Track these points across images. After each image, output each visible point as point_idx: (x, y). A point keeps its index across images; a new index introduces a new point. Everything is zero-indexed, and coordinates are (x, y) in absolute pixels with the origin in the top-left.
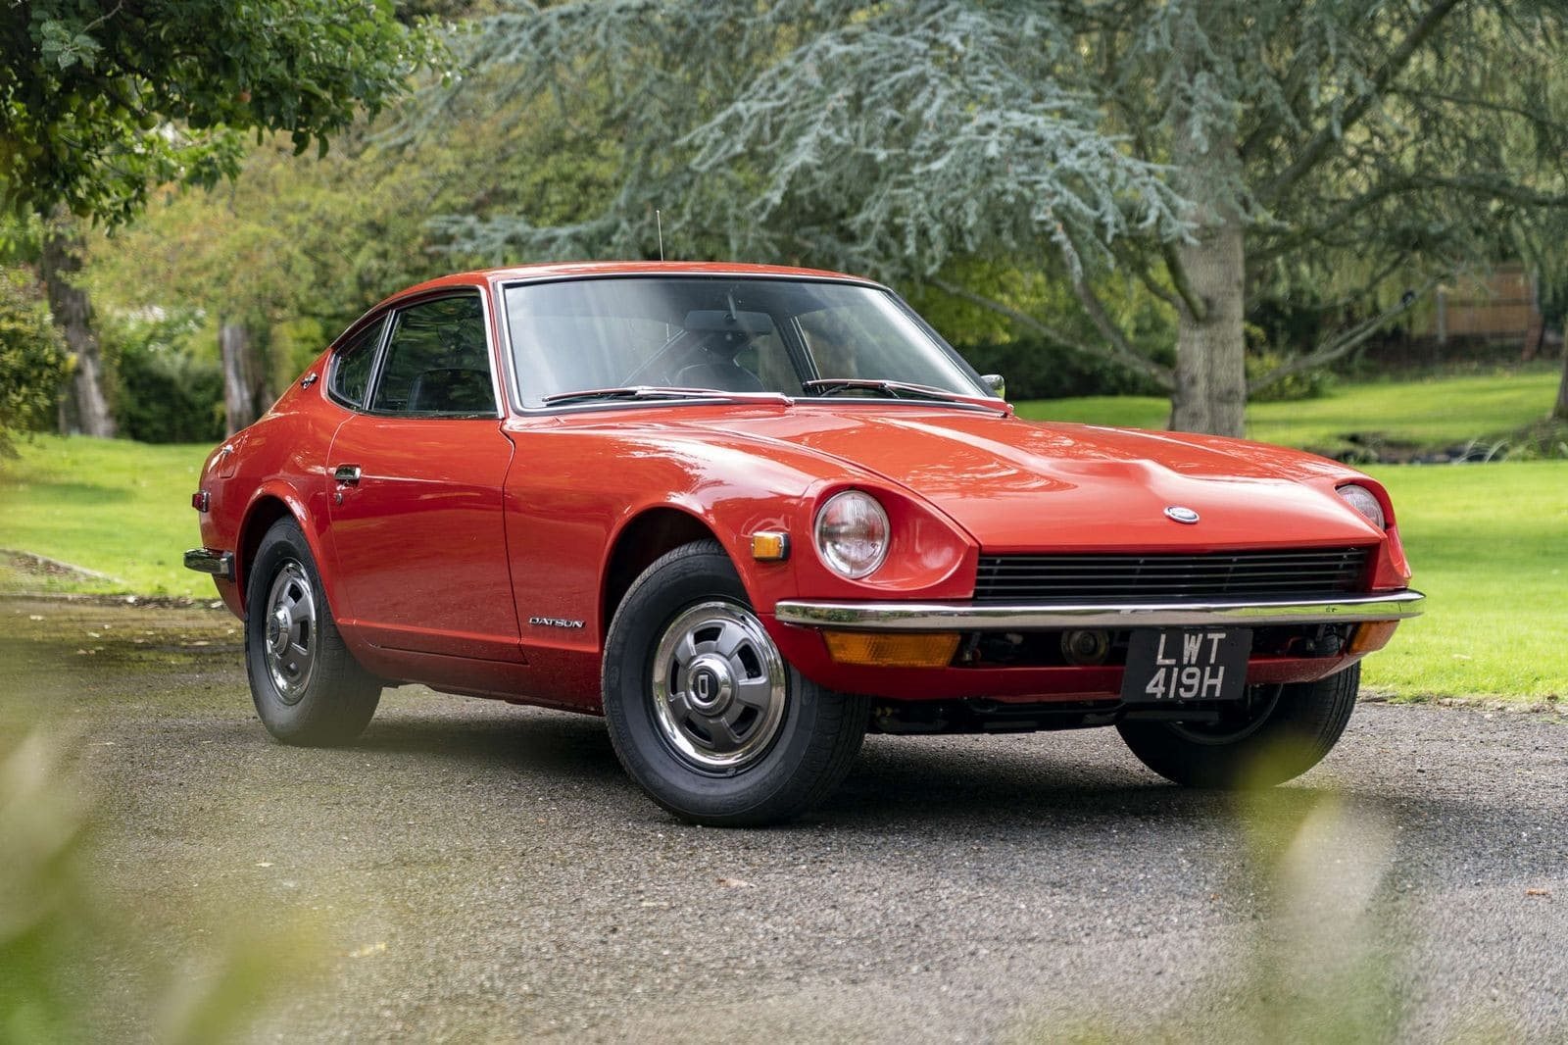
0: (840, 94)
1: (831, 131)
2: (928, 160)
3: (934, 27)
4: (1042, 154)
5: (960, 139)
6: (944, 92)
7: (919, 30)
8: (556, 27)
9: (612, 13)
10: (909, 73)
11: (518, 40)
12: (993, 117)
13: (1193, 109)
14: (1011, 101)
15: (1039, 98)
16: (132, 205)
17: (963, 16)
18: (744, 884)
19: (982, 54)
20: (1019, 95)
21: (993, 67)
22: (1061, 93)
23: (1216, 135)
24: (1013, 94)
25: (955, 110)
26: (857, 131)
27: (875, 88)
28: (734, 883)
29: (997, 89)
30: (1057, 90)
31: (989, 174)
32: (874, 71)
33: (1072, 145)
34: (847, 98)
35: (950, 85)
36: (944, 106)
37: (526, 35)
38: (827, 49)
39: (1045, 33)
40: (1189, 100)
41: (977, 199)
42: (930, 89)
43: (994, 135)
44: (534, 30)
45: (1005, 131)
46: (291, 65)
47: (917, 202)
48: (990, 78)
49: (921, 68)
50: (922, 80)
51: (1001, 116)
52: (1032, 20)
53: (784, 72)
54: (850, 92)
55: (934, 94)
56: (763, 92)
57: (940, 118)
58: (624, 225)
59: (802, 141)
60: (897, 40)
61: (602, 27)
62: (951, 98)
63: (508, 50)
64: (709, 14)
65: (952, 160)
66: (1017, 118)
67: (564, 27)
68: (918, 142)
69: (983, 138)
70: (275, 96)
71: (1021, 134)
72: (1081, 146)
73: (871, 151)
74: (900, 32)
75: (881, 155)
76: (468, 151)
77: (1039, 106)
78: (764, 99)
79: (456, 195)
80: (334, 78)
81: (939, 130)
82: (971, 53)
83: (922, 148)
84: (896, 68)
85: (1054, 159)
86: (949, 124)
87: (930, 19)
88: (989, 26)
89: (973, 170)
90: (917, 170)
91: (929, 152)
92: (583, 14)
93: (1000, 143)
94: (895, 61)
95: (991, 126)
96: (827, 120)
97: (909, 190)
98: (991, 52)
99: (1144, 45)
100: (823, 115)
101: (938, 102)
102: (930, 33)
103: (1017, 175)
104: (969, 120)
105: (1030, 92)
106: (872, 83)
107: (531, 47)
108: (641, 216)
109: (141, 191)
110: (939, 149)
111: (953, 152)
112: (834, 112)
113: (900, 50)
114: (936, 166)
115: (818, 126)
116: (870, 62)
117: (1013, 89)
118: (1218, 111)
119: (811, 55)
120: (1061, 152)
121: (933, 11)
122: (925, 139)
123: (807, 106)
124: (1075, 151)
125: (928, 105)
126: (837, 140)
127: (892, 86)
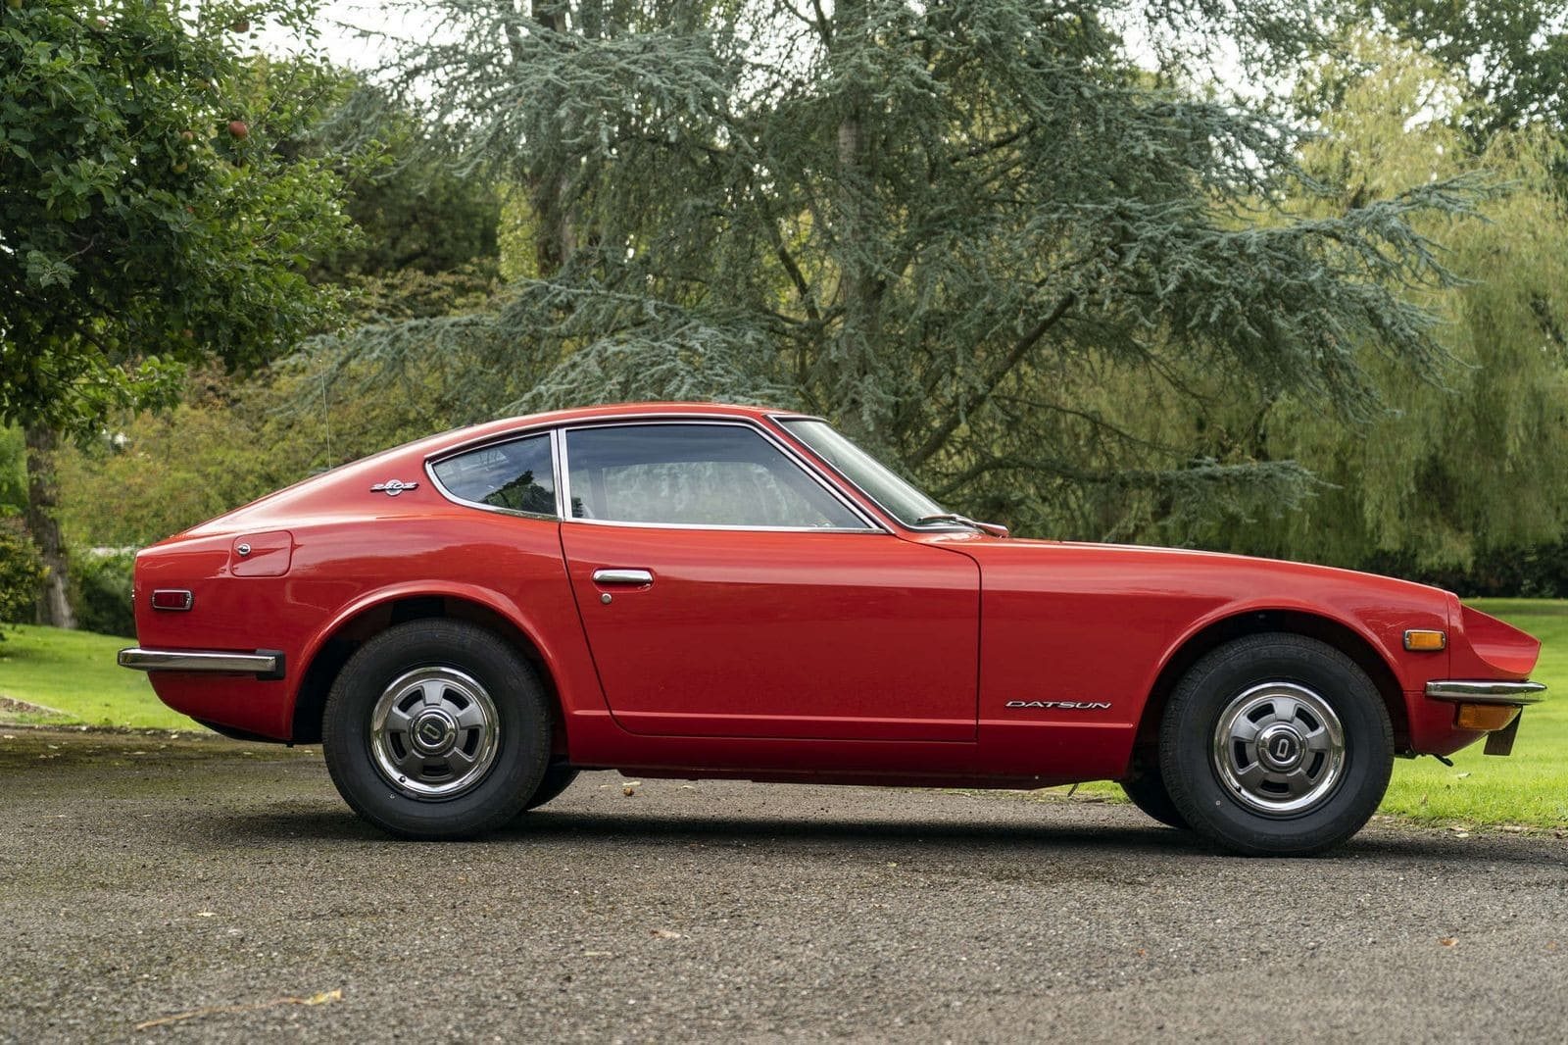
0: (614, 381)
3: (682, 335)
6: (689, 380)
7: (671, 338)
8: (407, 335)
9: (447, 327)
10: (665, 367)
11: (378, 344)
13: (863, 400)
15: (755, 388)
16: (96, 424)
17: (702, 329)
18: (678, 936)
19: (716, 355)
20: (742, 385)
21: (724, 365)
22: (770, 385)
23: (879, 420)
27: (640, 377)
28: (668, 935)
29: (726, 380)
30: (767, 383)
32: (639, 365)
34: (619, 383)
35: (693, 376)
37: (385, 340)
38: (605, 349)
39: (760, 343)
40: (860, 393)
42: (679, 378)
44: (391, 337)
46: (226, 303)
48: (722, 372)
49: (673, 364)
50: (673, 373)
52: (750, 334)
53: (573, 365)
54: (622, 379)
55: (682, 382)
56: (558, 379)
60: (655, 344)
61: (439, 337)
62: (693, 385)
63: (372, 350)
64: (515, 330)
67: (412, 335)
70: (213, 325)
74: (656, 339)
76: (340, 426)
78: (561, 383)
80: (260, 314)
82: (708, 354)
84: (655, 364)
87: (679, 331)
88: (721, 336)
92: (426, 327)
94: (654, 359)
96: (605, 398)
98: (722, 355)
99: (829, 354)
100: (602, 395)
101: (685, 388)
102: (679, 340)
105: (749, 383)
106: (637, 374)
107: (388, 349)
109: (103, 413)
112: (610, 392)
113: (657, 351)
116: (637, 359)
117: (738, 380)
118: (880, 402)
119: (593, 353)
121: (681, 326)
123: (590, 389)
125: (678, 389)
127: (652, 376)
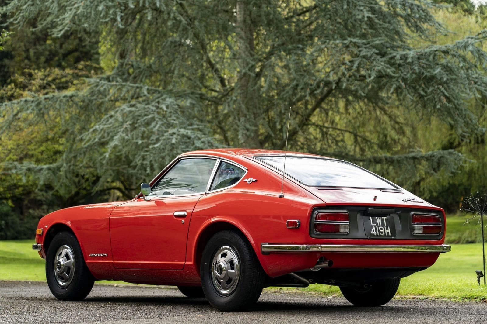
0: (128, 123)
1: (124, 135)
2: (155, 144)
3: (158, 102)
4: (189, 142)
5: (164, 138)
6: (160, 123)
7: (154, 103)
8: (43, 102)
9: (62, 98)
10: (150, 117)
11: (31, 106)
12: (175, 130)
13: (239, 129)
14: (181, 126)
15: (191, 125)
17: (167, 99)
19: (173, 111)
20: (184, 124)
21: (177, 115)
22: (198, 123)
23: (246, 137)
24: (182, 123)
25: (164, 128)
26: (133, 135)
27: (139, 121)
29: (177, 122)
31: (173, 148)
32: (139, 116)
33: (199, 139)
34: (130, 125)
35: (162, 121)
36: (160, 127)
37: (34, 104)
38: (124, 109)
39: (193, 105)
40: (238, 126)
41: (169, 156)
42: (155, 122)
43: (175, 136)
44: (36, 103)
45: (178, 135)
47: (151, 157)
48: (175, 118)
49: (153, 115)
50: (153, 119)
51: (178, 130)
52: (189, 101)
53: (111, 116)
54: (131, 122)
55: (157, 123)
56: (104, 122)
57: (158, 131)
58: (65, 165)
59: (115, 138)
60: (146, 107)
61: (58, 102)
62: (162, 125)
63: (28, 109)
64: (93, 98)
65: (162, 144)
66: (182, 131)
67: (46, 102)
68: (152, 138)
69: (171, 137)
71: (183, 136)
72: (202, 140)
73: (137, 141)
74: (148, 104)
75: (140, 142)
76: (18, 142)
77: (190, 127)
78: (105, 125)
79: (13, 155)
81: (158, 134)
82: (169, 111)
83: (153, 140)
84: (146, 115)
85: (194, 144)
86: (161, 133)
87: (157, 100)
88: (175, 102)
89: (168, 147)
90: (151, 147)
91: (155, 141)
92: (52, 98)
93: (176, 139)
94: (146, 113)
95: (174, 133)
96: (123, 131)
97: (148, 153)
98: (176, 111)
100: (122, 130)
101: (158, 126)
102: (157, 104)
103: (182, 148)
104: (168, 131)
105: (188, 123)
106: (138, 120)
107: (35, 108)
108: (70, 162)
110: (158, 140)
111: (161, 141)
112: (126, 128)
113: (147, 110)
114: (156, 146)
115: (120, 133)
116: (138, 113)
117: (182, 122)
118: (248, 130)
119: (119, 111)
120: (196, 141)
121: (159, 98)
122: (154, 137)
123: (117, 127)
124: (200, 141)
125: (154, 127)
126: (126, 137)
127: (144, 120)
